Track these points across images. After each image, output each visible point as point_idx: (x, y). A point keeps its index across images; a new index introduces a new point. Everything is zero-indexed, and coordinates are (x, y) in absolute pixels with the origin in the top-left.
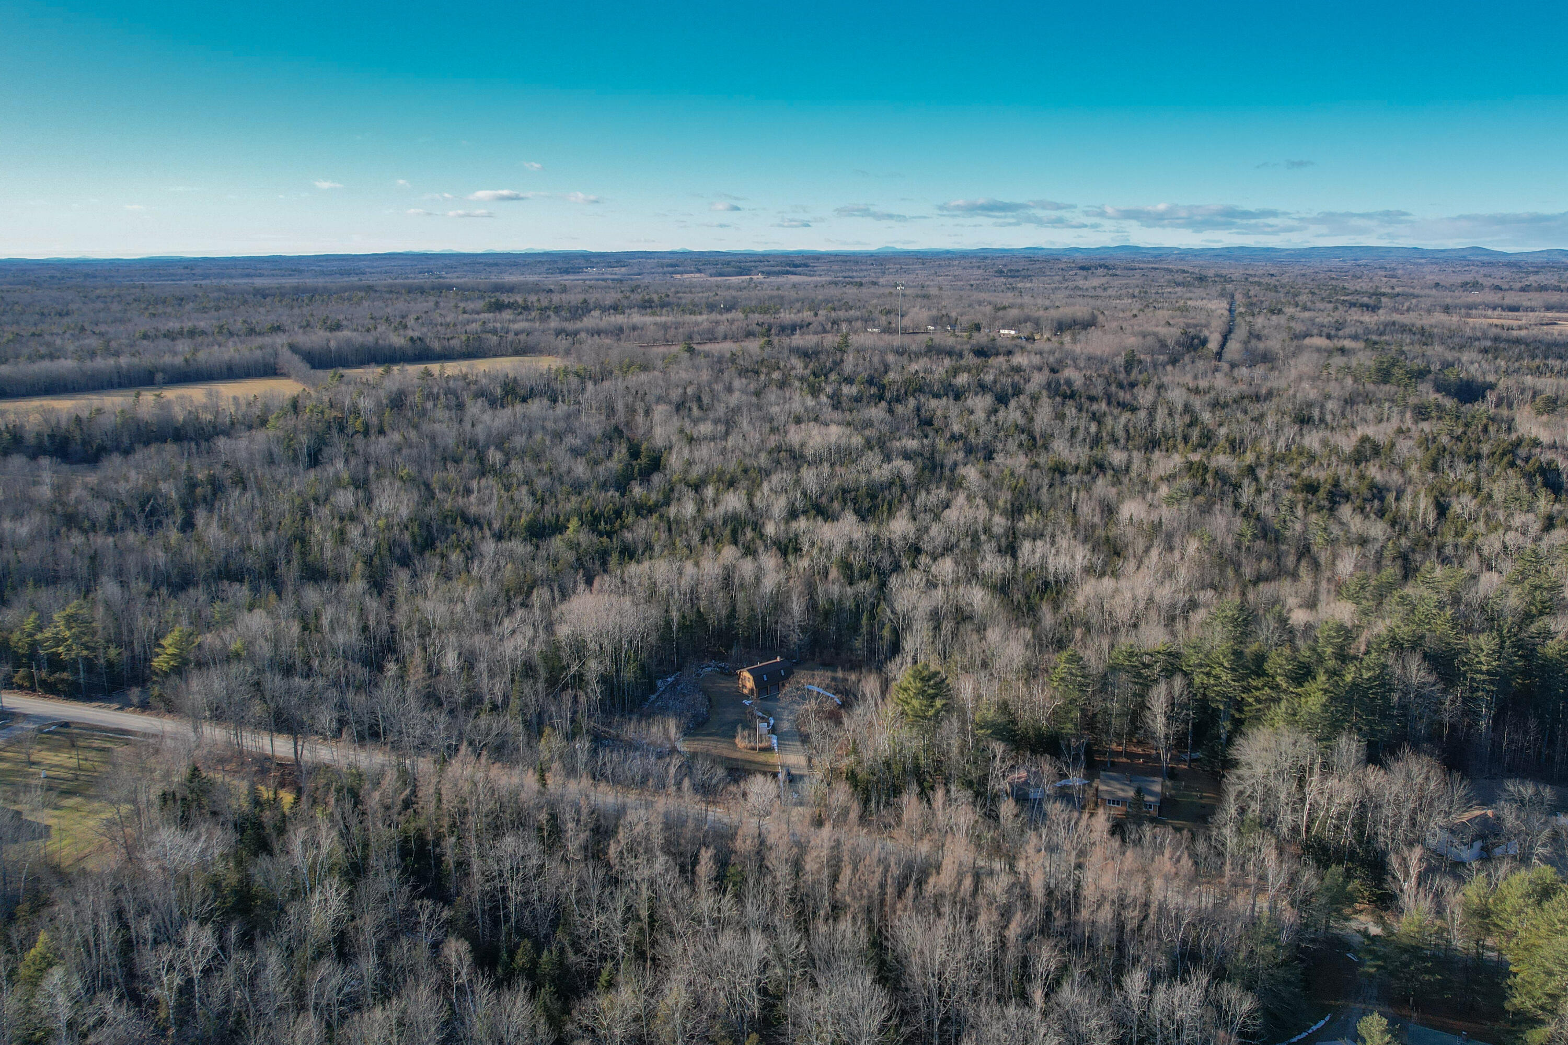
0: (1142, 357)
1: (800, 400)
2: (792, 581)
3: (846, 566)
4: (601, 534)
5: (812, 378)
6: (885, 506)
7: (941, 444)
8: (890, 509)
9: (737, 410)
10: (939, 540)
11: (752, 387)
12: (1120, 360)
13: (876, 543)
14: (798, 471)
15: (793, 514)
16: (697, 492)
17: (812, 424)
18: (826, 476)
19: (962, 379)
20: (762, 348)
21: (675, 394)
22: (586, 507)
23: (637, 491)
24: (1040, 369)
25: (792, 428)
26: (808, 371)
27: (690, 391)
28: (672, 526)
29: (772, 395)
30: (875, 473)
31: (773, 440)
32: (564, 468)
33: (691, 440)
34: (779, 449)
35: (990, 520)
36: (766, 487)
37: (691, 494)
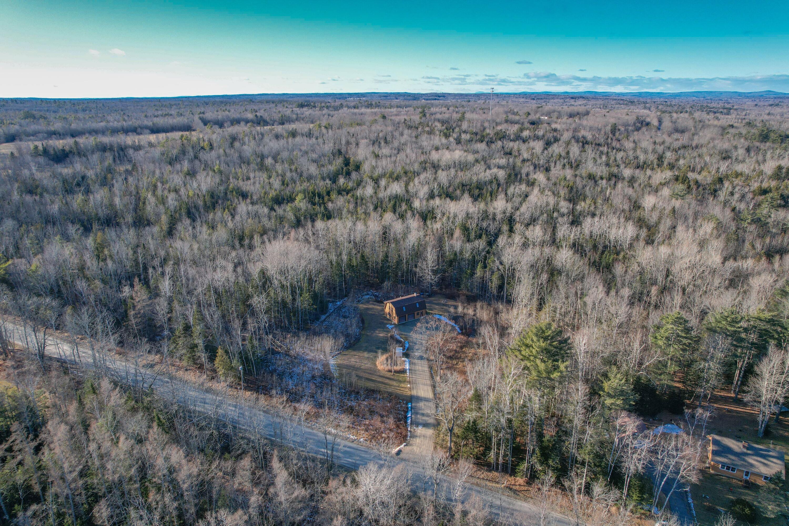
0: (620, 127)
1: (438, 140)
2: (427, 238)
3: (465, 229)
4: (314, 204)
5: (445, 131)
6: (488, 194)
7: (519, 163)
8: (491, 195)
9: (404, 144)
10: (527, 216)
11: (414, 134)
12: (609, 128)
13: (485, 216)
14: (436, 173)
15: (431, 196)
16: (376, 183)
17: (444, 150)
18: (452, 176)
19: (526, 134)
20: (421, 118)
21: (373, 136)
22: (311, 188)
23: (342, 181)
24: (567, 130)
25: (434, 152)
26: (444, 127)
27: (381, 135)
28: (358, 201)
29: (424, 137)
30: (482, 176)
31: (422, 158)
32: (305, 168)
33: (377, 156)
34: (425, 162)
35: (558, 204)
36: (416, 180)
37: (372, 184)
